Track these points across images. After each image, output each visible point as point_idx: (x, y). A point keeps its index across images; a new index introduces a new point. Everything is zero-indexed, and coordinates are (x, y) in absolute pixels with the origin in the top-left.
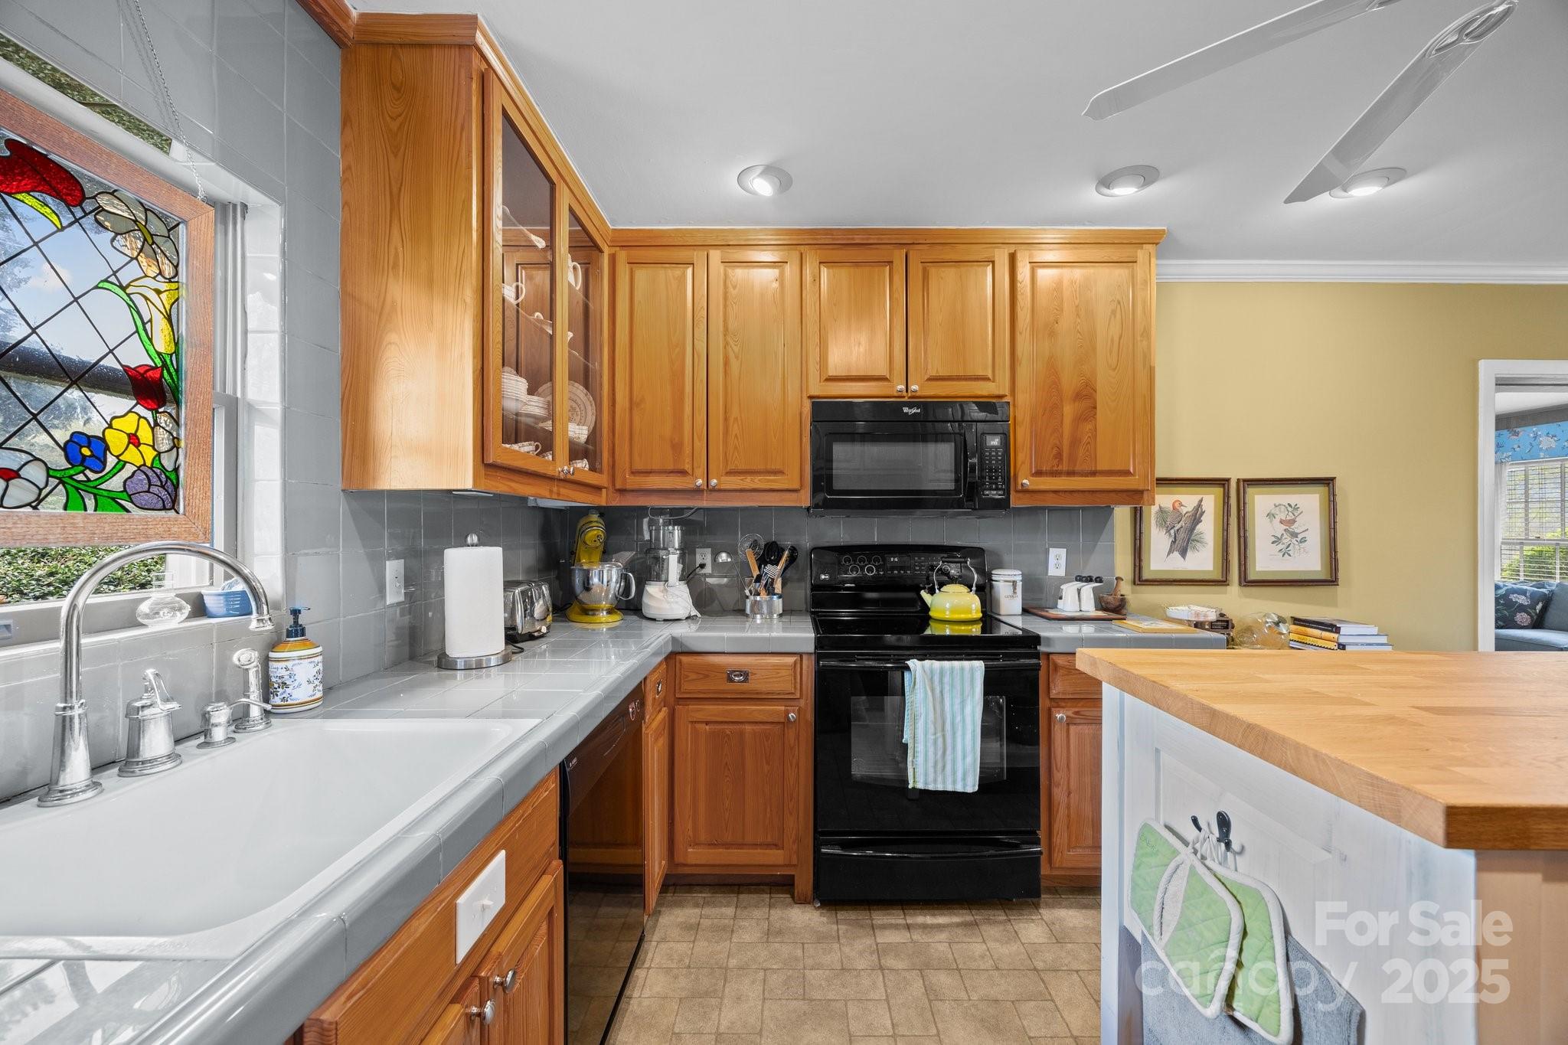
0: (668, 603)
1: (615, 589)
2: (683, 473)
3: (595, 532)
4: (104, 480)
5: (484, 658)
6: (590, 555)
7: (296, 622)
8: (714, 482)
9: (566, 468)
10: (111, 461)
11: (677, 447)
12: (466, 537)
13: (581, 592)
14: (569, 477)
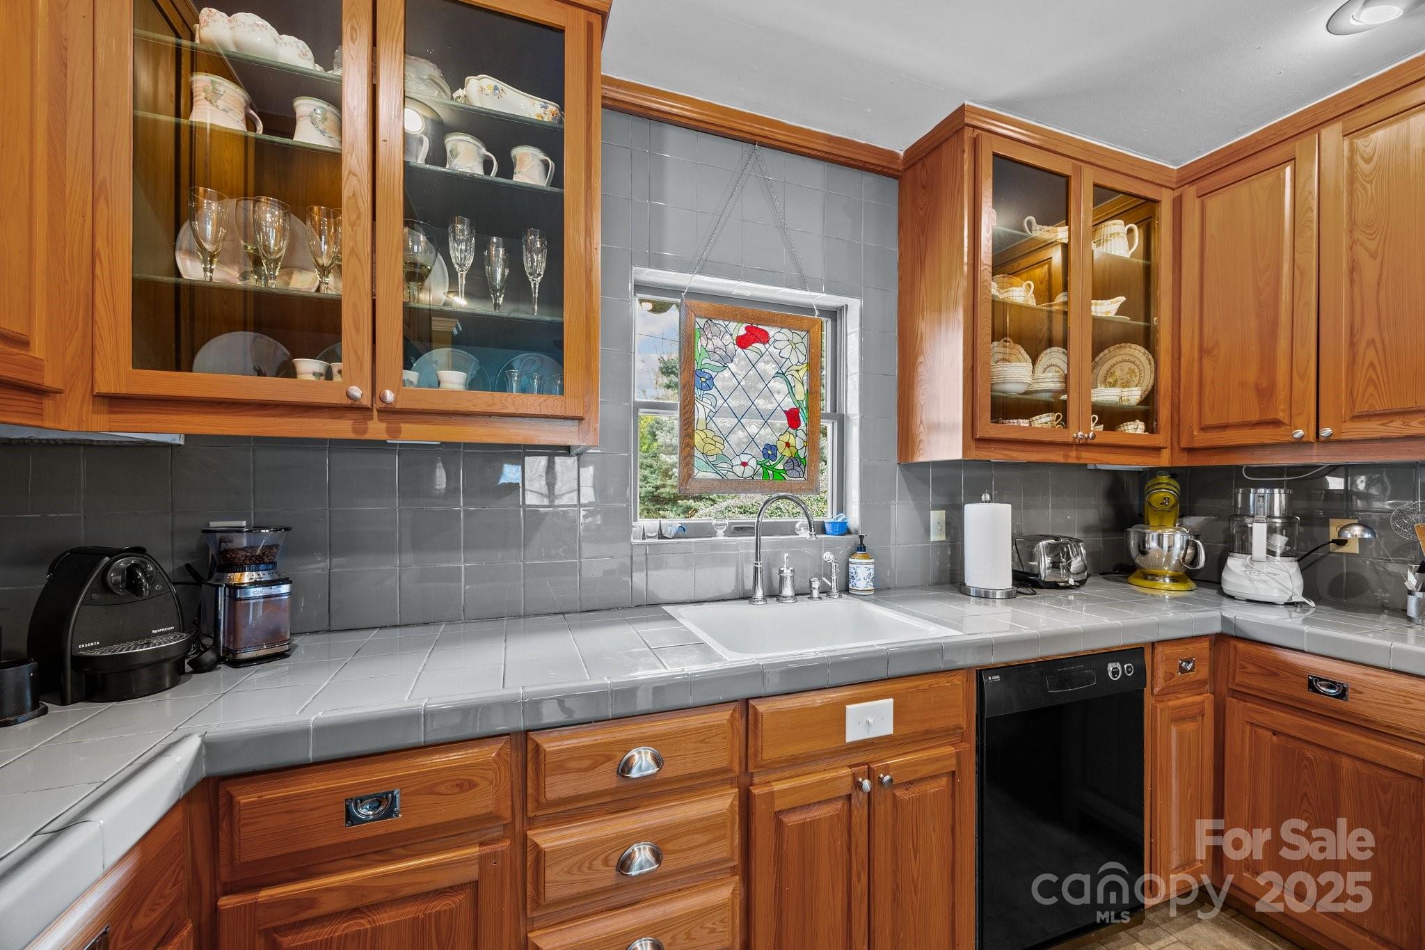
0: (1251, 580)
1: (1179, 555)
2: (1276, 423)
3: (1165, 492)
4: (775, 465)
5: (991, 591)
6: (1162, 518)
7: (861, 543)
8: (1326, 432)
9: (1080, 433)
10: (779, 456)
11: (1265, 393)
12: (981, 496)
13: (1138, 555)
14: (1089, 441)
